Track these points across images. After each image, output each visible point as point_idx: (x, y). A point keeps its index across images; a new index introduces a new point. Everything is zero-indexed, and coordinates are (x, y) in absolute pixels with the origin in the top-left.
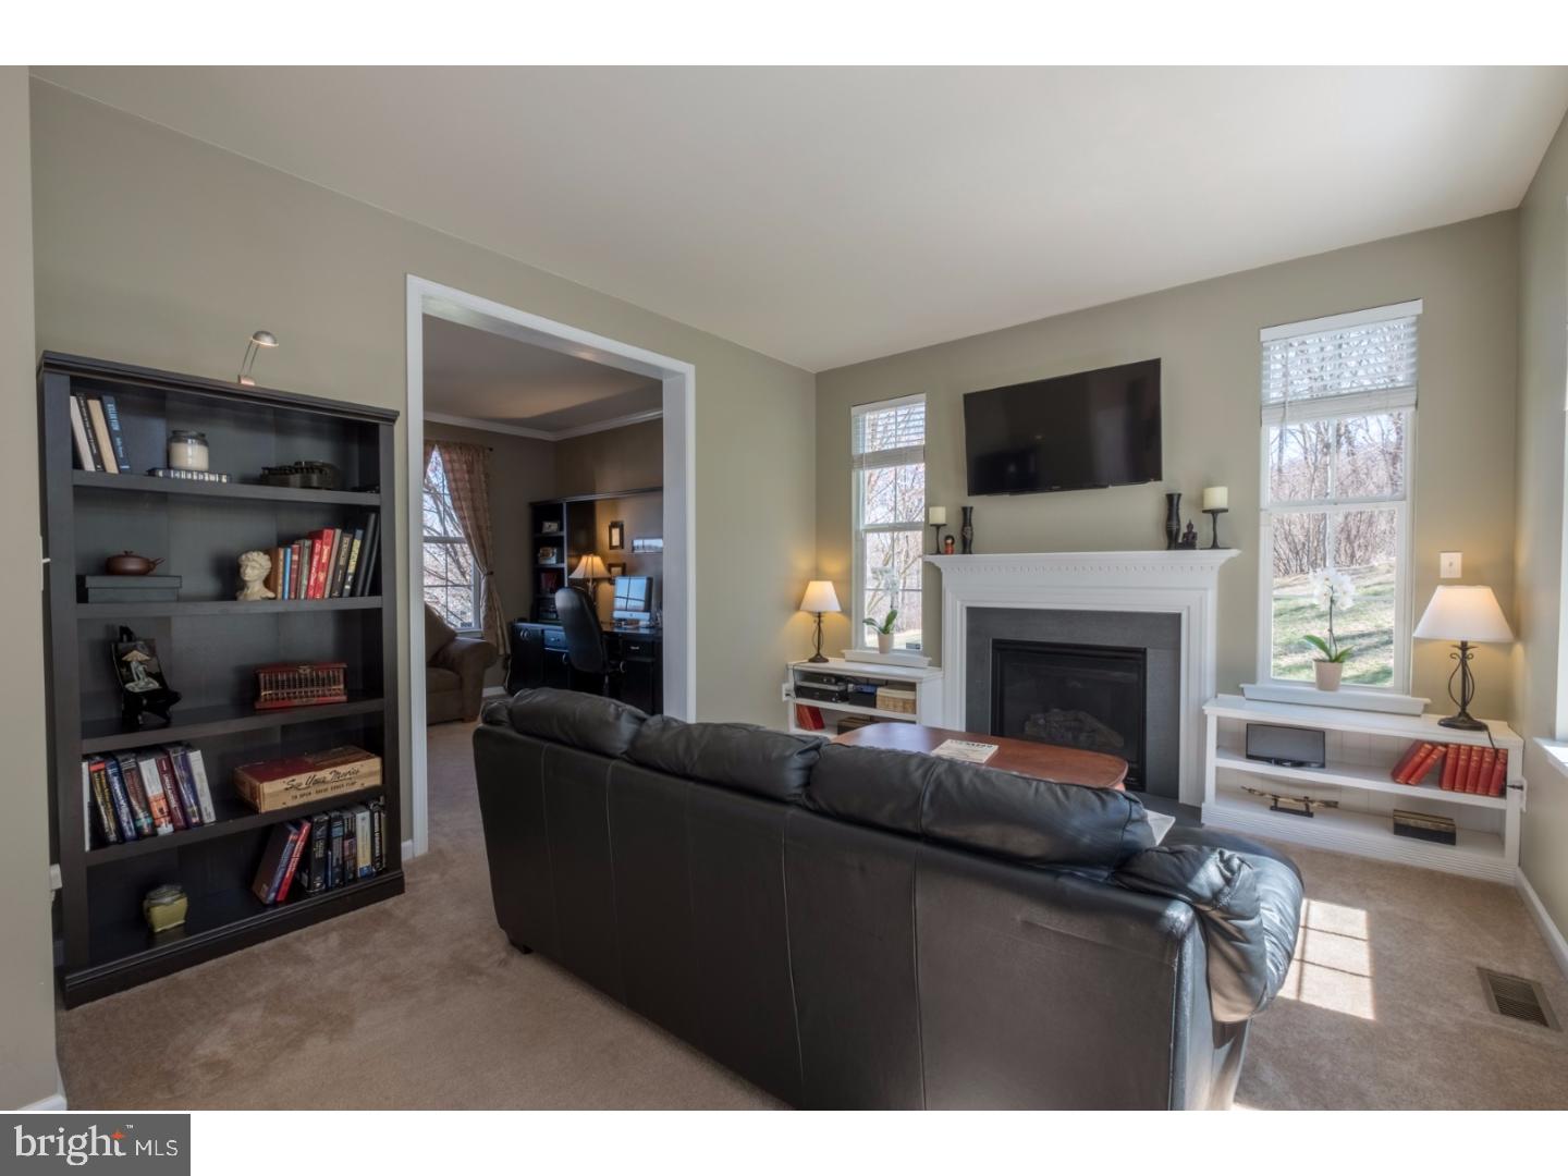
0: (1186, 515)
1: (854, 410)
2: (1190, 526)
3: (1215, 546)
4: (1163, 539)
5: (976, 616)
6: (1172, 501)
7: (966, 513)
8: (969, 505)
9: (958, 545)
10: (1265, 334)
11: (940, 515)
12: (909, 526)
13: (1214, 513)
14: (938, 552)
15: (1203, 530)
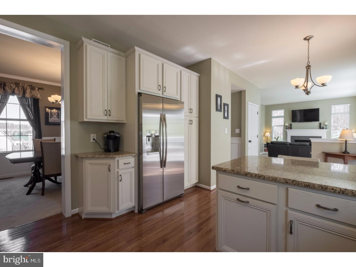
0: (322, 126)
1: (272, 111)
2: (323, 127)
3: (326, 129)
4: (319, 128)
5: (291, 137)
6: (320, 124)
7: (291, 124)
8: (291, 123)
9: (290, 128)
10: (332, 106)
11: (287, 124)
12: (282, 126)
13: (326, 125)
14: (287, 129)
15: (325, 127)
